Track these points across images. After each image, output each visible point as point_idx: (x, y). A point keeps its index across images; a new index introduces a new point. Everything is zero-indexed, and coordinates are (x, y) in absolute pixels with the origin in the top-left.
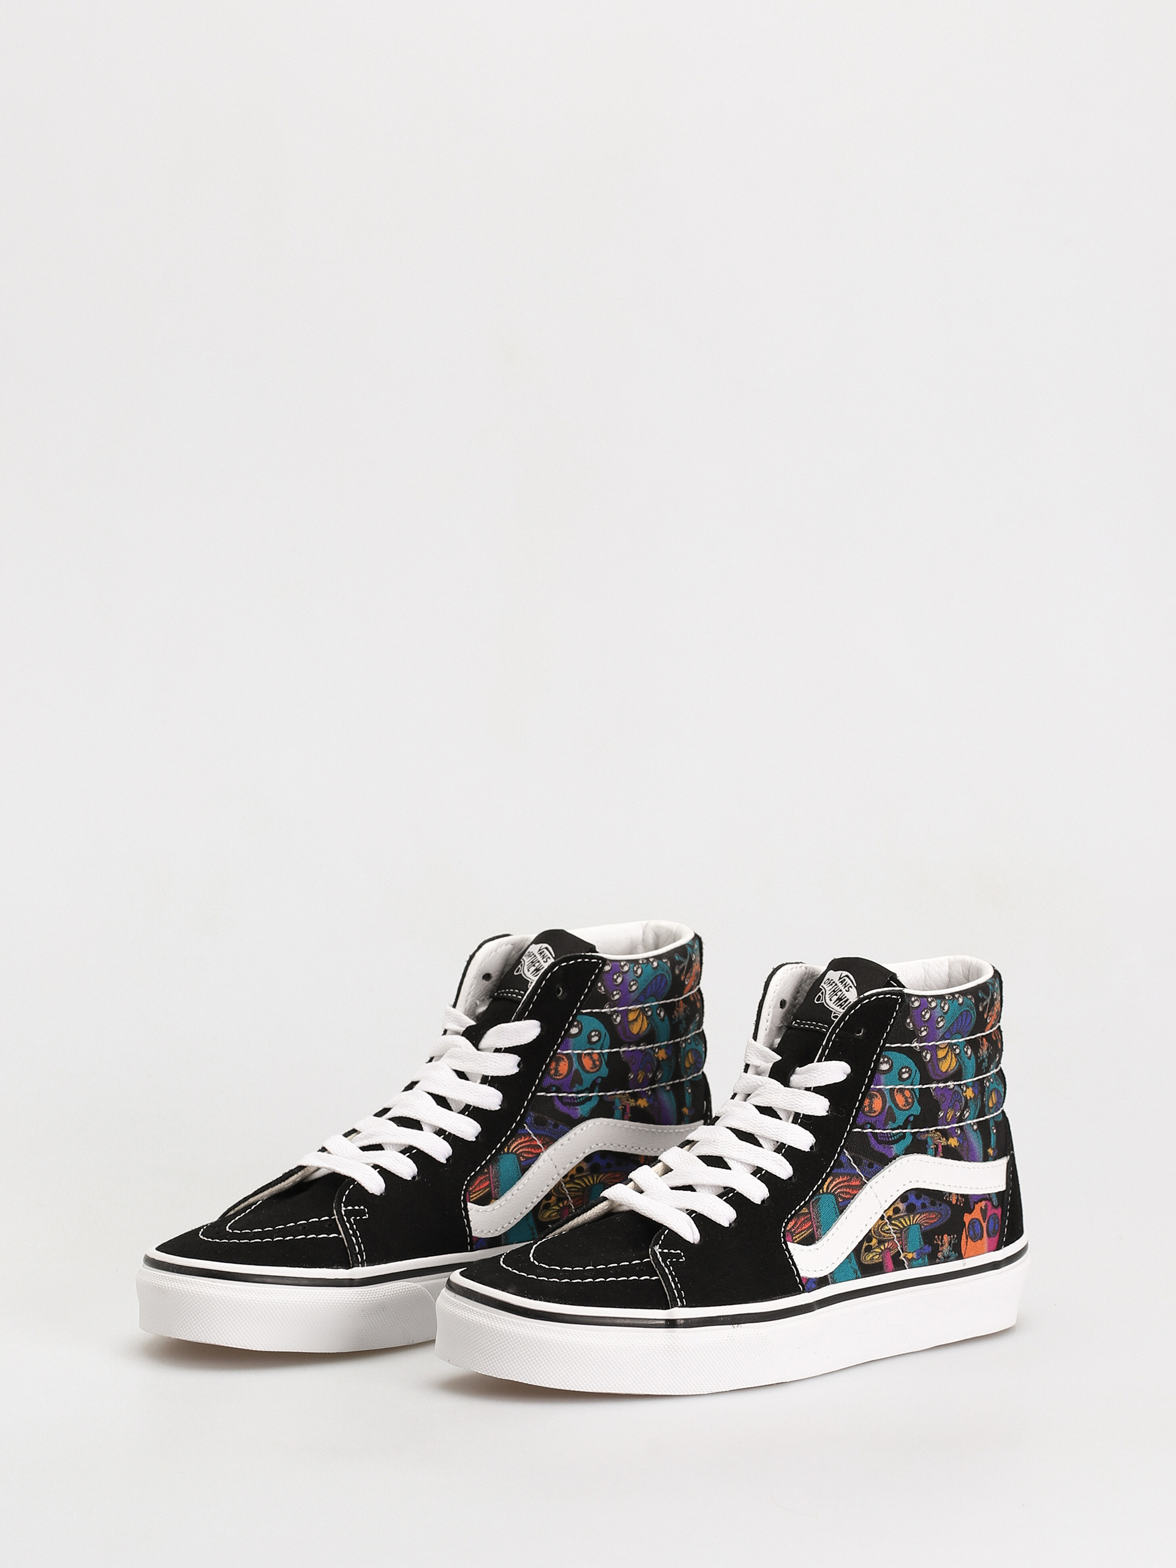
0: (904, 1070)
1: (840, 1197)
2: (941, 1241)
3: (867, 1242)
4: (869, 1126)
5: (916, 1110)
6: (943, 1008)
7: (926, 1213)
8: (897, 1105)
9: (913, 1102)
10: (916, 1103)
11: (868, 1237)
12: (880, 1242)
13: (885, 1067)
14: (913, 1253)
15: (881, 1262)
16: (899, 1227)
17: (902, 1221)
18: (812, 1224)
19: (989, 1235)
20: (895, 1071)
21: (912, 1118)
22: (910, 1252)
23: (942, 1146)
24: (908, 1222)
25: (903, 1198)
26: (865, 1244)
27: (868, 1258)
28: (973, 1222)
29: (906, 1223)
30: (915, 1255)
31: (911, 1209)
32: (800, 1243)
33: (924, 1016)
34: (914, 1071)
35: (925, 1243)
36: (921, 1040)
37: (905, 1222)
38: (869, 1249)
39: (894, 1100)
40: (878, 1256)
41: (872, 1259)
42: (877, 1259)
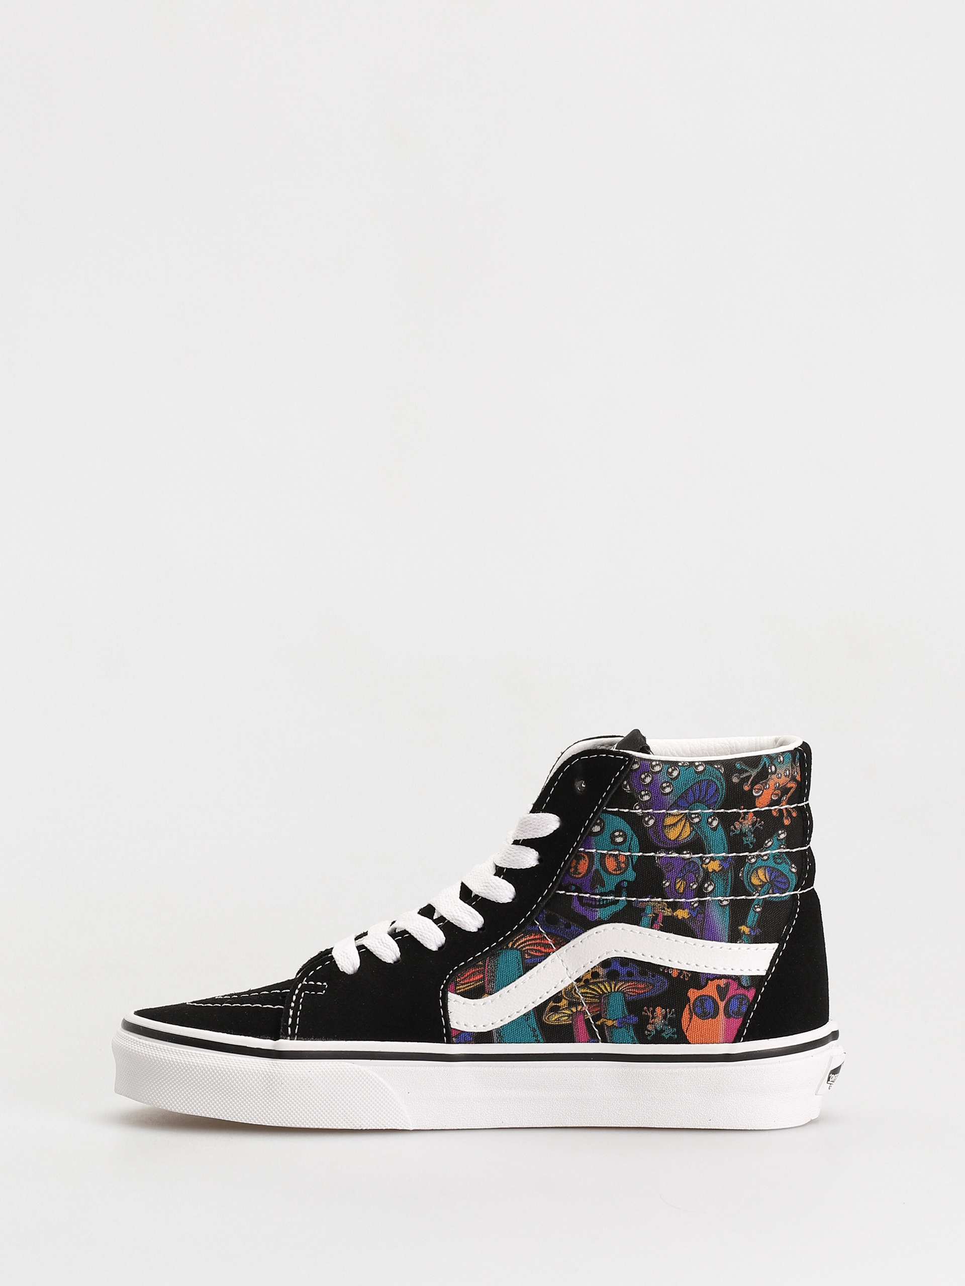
0: (617, 834)
1: (527, 953)
2: (652, 1013)
3: (554, 1002)
4: (573, 888)
5: (631, 875)
6: (671, 774)
7: (633, 981)
8: (606, 871)
9: (627, 866)
10: (630, 869)
11: (557, 998)
12: (571, 1004)
13: (597, 829)
14: (613, 1021)
15: (570, 1025)
16: (597, 992)
17: (602, 987)
18: (484, 978)
19: (727, 1014)
20: (606, 835)
21: (626, 884)
22: (610, 1019)
23: (664, 916)
24: (608, 988)
25: (605, 964)
26: (552, 1004)
27: (553, 1019)
28: (701, 999)
29: (607, 989)
30: (615, 1023)
31: (612, 976)
32: (466, 995)
33: (643, 780)
34: (629, 837)
35: (630, 1012)
36: (644, 805)
37: (606, 987)
38: (556, 1010)
39: (603, 864)
40: (567, 1018)
41: (558, 1019)
42: (565, 1020)
